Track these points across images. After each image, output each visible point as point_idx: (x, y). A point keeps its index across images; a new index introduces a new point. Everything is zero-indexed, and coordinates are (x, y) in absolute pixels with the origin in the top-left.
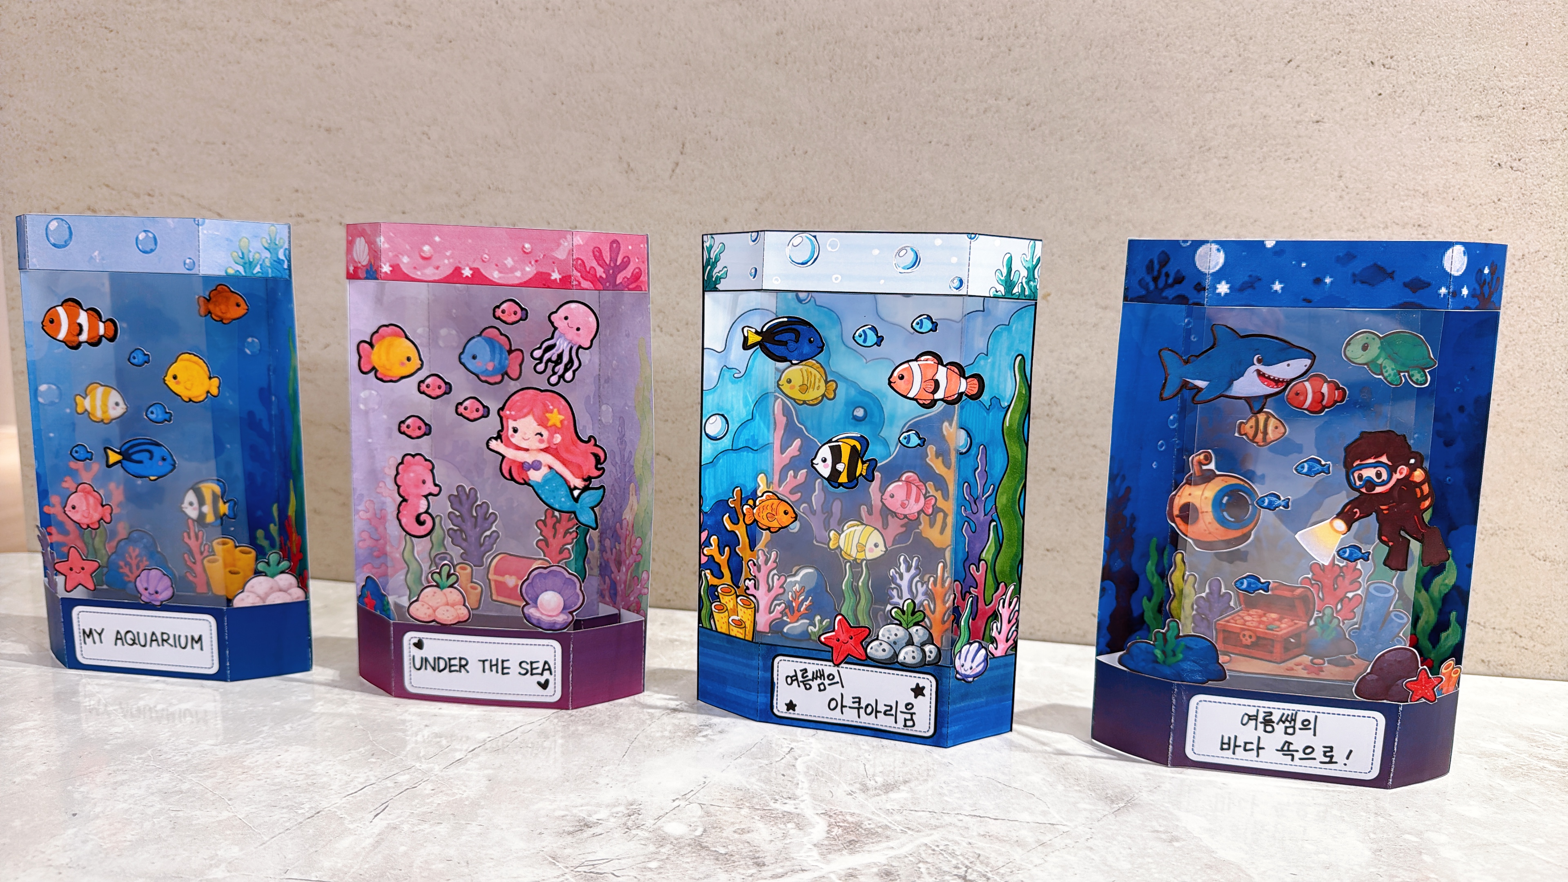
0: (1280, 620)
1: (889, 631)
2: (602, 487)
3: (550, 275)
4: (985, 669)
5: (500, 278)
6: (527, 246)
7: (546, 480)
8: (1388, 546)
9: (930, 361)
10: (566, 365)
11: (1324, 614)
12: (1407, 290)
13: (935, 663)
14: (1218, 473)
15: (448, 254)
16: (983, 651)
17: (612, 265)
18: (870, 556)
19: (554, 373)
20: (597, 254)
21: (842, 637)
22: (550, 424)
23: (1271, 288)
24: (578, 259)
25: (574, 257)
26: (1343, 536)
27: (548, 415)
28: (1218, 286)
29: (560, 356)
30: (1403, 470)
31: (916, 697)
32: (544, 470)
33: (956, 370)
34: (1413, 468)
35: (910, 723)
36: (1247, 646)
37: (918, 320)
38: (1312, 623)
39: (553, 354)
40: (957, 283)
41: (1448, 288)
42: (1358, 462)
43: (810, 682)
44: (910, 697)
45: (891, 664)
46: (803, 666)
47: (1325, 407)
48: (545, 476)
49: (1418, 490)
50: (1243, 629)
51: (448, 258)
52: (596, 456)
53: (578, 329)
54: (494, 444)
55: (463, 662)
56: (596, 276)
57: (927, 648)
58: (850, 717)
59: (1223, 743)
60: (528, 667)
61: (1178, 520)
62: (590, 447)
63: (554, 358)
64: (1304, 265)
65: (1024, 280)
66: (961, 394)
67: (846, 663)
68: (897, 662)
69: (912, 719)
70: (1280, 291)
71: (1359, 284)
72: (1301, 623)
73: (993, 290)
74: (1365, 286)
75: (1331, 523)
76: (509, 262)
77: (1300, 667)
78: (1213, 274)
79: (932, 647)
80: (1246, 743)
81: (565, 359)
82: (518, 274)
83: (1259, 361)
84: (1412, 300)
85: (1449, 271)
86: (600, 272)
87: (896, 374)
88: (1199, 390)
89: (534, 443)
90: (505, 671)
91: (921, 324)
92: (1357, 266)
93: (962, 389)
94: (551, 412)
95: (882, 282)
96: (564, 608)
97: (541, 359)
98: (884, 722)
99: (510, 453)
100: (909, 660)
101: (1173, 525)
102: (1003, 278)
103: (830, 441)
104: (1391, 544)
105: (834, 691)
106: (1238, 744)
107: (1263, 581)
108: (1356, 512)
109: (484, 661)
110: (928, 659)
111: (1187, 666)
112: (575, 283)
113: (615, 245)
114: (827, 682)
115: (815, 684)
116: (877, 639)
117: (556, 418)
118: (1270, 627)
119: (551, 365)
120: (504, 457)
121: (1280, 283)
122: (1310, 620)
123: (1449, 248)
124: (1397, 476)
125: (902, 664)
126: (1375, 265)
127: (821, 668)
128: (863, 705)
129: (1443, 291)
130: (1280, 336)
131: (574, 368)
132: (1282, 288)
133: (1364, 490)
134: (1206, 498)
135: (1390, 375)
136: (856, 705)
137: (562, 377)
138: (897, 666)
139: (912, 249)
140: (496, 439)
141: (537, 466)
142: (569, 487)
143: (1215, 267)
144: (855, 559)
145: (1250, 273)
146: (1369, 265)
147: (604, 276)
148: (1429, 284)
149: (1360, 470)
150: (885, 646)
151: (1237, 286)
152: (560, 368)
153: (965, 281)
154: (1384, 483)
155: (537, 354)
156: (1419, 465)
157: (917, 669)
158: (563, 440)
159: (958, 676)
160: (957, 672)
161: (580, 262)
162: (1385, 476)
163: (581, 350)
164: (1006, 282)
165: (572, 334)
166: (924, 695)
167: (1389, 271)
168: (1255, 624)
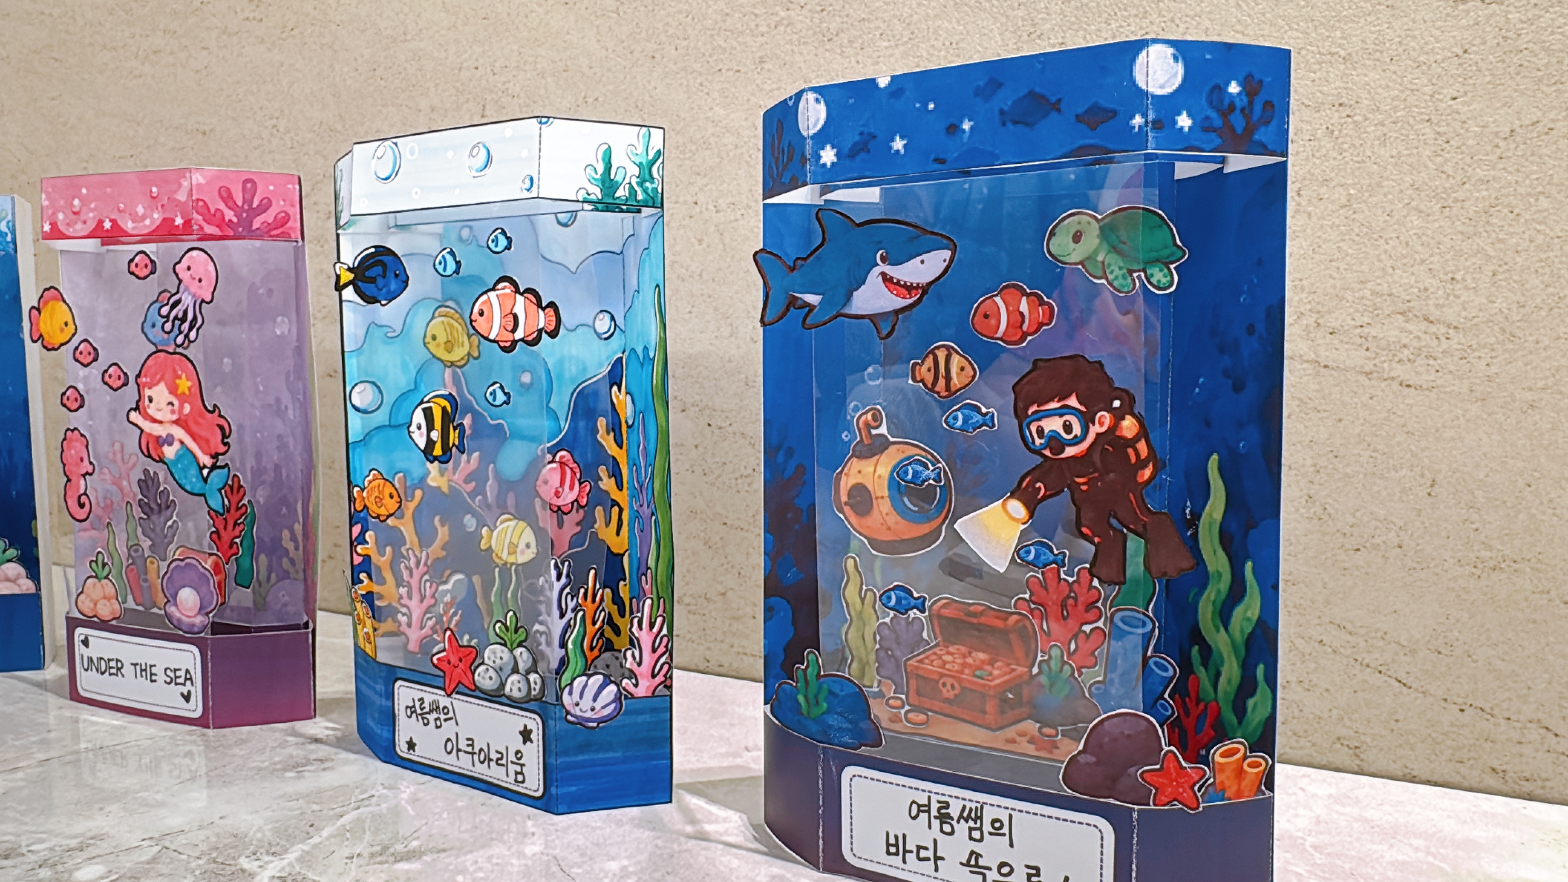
0: (991, 663)
1: (494, 653)
3: (174, 221)
4: (618, 712)
5: (133, 229)
6: (154, 190)
7: (179, 458)
8: (1092, 543)
9: (505, 288)
10: (191, 322)
11: (1050, 657)
12: (1083, 126)
13: (539, 699)
14: (892, 439)
15: (92, 206)
16: (612, 688)
17: (246, 207)
18: (522, 559)
19: (181, 333)
20: (225, 195)
21: (454, 660)
22: (179, 392)
23: (891, 148)
24: (198, 200)
25: (194, 198)
26: (1023, 527)
27: (178, 381)
28: (822, 153)
29: (185, 312)
30: (1105, 418)
31: (524, 743)
32: (177, 445)
33: (533, 299)
34: (1118, 416)
35: (520, 778)
36: (947, 700)
37: (493, 237)
38: (1035, 670)
39: (178, 311)
40: (527, 184)
41: (1145, 115)
42: (1034, 408)
43: (427, 716)
44: (517, 742)
45: (496, 696)
46: (420, 695)
47: (1025, 335)
48: (178, 450)
49: (1130, 451)
50: (942, 675)
51: (93, 210)
52: (221, 428)
53: (200, 280)
54: (134, 416)
55: (120, 665)
56: (223, 219)
57: (533, 677)
58: (464, 764)
59: (888, 845)
60: (172, 675)
61: (847, 509)
62: (214, 418)
63: (180, 316)
64: (931, 106)
65: (634, 181)
66: (540, 331)
67: (458, 693)
68: (504, 695)
69: (521, 773)
70: (902, 151)
71: (1010, 126)
72: (1021, 670)
73: (583, 192)
74: (1020, 128)
75: (1004, 505)
76: (140, 210)
77: (1024, 739)
78: (813, 137)
79: (536, 675)
80: (919, 848)
81: (190, 316)
82: (147, 222)
83: (883, 259)
84: (1092, 141)
85: (1144, 87)
86: (229, 215)
87: (476, 310)
88: (811, 308)
89: (166, 415)
90: (154, 678)
91: (496, 240)
92: (1005, 99)
93: (541, 325)
94: (180, 377)
95: (457, 191)
96: (201, 608)
97: (168, 316)
98: (495, 774)
99: (147, 426)
100: (516, 694)
101: (841, 516)
102: (598, 177)
103: (422, 403)
104: (1096, 540)
105: (448, 729)
106: (908, 848)
107: (916, 595)
108: (1040, 488)
109: (135, 665)
110: (533, 693)
111: (834, 720)
112: (195, 227)
113: (249, 185)
114: (443, 717)
115: (431, 717)
116: (483, 663)
117: (184, 385)
118: (978, 673)
119: (177, 323)
120: (142, 430)
121: (902, 138)
122: (1033, 665)
123: (1141, 50)
124: (1096, 429)
125: (508, 698)
126: (1032, 94)
127: (436, 697)
128: (476, 750)
129: (1138, 120)
130: (908, 220)
131: (198, 325)
132: (905, 146)
133: (1047, 453)
134: (880, 476)
135: (1116, 278)
136: (470, 749)
137: (187, 336)
138: (504, 700)
139: (485, 146)
140: (135, 409)
141: (169, 440)
142: (199, 464)
143: (815, 125)
144: (506, 563)
145: (862, 129)
146: (1022, 94)
147: (235, 220)
148: (1115, 113)
149: (1039, 420)
150: (492, 673)
151: (846, 151)
152: (186, 326)
153: (536, 180)
154: (1077, 441)
156: (1128, 408)
157: (523, 706)
158: (192, 409)
159: (569, 717)
160: (568, 713)
161: (201, 203)
162: (1077, 430)
163: (204, 305)
164: (603, 182)
165: (194, 287)
166: (531, 741)
167: (1053, 99)
168: (957, 668)
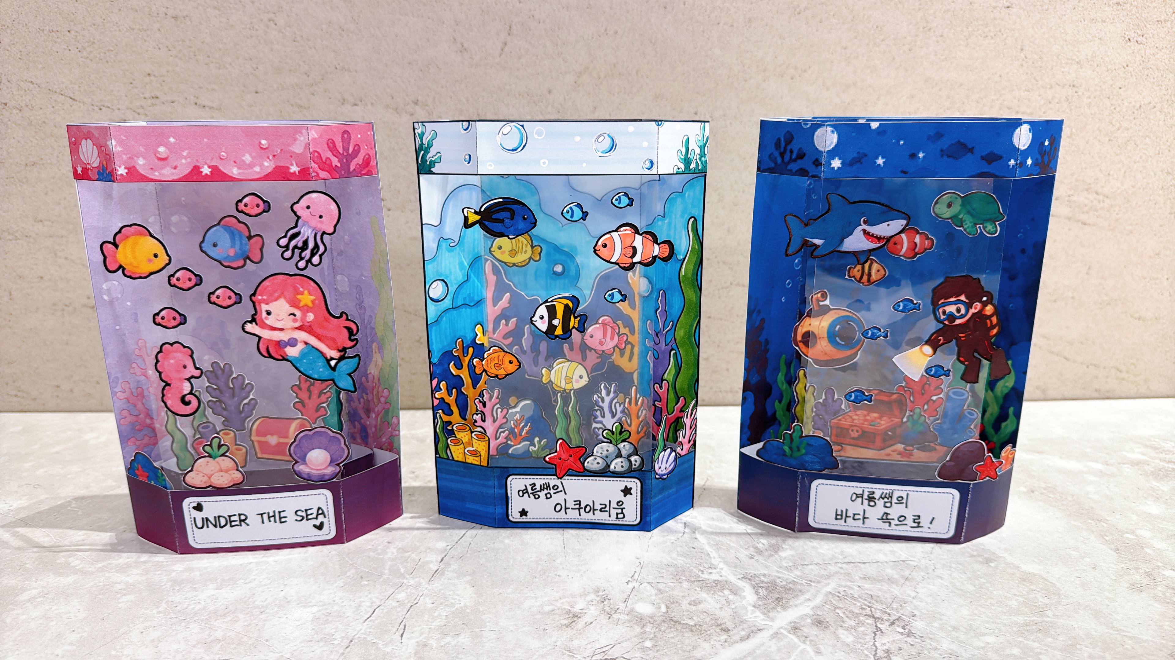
0: (880, 418)
1: (602, 448)
2: (357, 355)
3: (288, 168)
5: (239, 173)
6: (263, 142)
7: (303, 355)
8: (964, 364)
9: (627, 231)
10: (312, 251)
12: (984, 162)
14: (831, 307)
15: (184, 153)
16: (673, 454)
17: (345, 153)
18: (577, 386)
19: (301, 259)
20: (331, 145)
21: (564, 456)
22: (302, 304)
24: (315, 151)
25: (311, 150)
26: (930, 358)
27: (299, 297)
29: (306, 243)
30: (978, 306)
31: (625, 496)
32: (301, 346)
33: (650, 238)
34: (984, 304)
35: (620, 516)
37: (617, 197)
39: (298, 241)
40: (649, 165)
42: (942, 301)
43: (539, 493)
44: (621, 497)
45: (604, 473)
46: (532, 481)
47: (916, 254)
48: (303, 350)
49: (988, 321)
51: (185, 157)
52: (349, 329)
53: (321, 217)
54: (250, 327)
55: (243, 517)
56: (331, 165)
57: (633, 458)
58: (572, 516)
60: (304, 514)
62: (343, 322)
63: (300, 245)
65: (698, 157)
66: (655, 258)
67: (568, 476)
68: (609, 471)
69: (622, 513)
71: (945, 158)
72: (897, 420)
73: (676, 167)
75: (920, 348)
76: (247, 158)
79: (635, 456)
81: (311, 245)
82: (257, 169)
83: (865, 222)
86: (335, 161)
87: (599, 243)
88: (817, 247)
89: (288, 323)
90: (283, 520)
91: (619, 200)
93: (656, 253)
94: (302, 293)
96: (332, 462)
97: (287, 247)
98: (599, 517)
99: (265, 334)
100: (619, 469)
103: (546, 301)
104: (966, 363)
107: (866, 394)
108: (941, 340)
109: (262, 515)
110: (634, 467)
112: (314, 174)
113: (346, 135)
114: (552, 491)
115: (542, 494)
116: (592, 455)
117: (307, 299)
118: (872, 423)
119: (297, 251)
120: (260, 337)
124: (972, 311)
125: (613, 472)
126: (959, 142)
127: (547, 481)
128: (583, 506)
131: (320, 252)
133: (947, 322)
135: (968, 227)
136: (577, 506)
137: (309, 261)
138: (609, 474)
140: (251, 322)
141: (292, 343)
142: (326, 358)
144: (565, 390)
146: (954, 142)
147: (339, 164)
148: (1001, 157)
149: (944, 306)
150: (599, 460)
152: (307, 254)
153: (654, 163)
154: (962, 316)
155: (284, 242)
156: (990, 301)
157: (625, 475)
158: (316, 317)
159: (657, 476)
160: (657, 473)
161: (316, 154)
162: (963, 311)
163: (325, 236)
164: (685, 160)
165: (315, 222)
166: (631, 494)
167: (970, 147)
168: (861, 422)
